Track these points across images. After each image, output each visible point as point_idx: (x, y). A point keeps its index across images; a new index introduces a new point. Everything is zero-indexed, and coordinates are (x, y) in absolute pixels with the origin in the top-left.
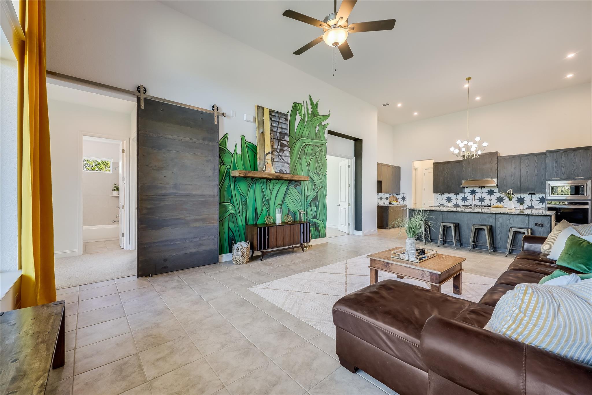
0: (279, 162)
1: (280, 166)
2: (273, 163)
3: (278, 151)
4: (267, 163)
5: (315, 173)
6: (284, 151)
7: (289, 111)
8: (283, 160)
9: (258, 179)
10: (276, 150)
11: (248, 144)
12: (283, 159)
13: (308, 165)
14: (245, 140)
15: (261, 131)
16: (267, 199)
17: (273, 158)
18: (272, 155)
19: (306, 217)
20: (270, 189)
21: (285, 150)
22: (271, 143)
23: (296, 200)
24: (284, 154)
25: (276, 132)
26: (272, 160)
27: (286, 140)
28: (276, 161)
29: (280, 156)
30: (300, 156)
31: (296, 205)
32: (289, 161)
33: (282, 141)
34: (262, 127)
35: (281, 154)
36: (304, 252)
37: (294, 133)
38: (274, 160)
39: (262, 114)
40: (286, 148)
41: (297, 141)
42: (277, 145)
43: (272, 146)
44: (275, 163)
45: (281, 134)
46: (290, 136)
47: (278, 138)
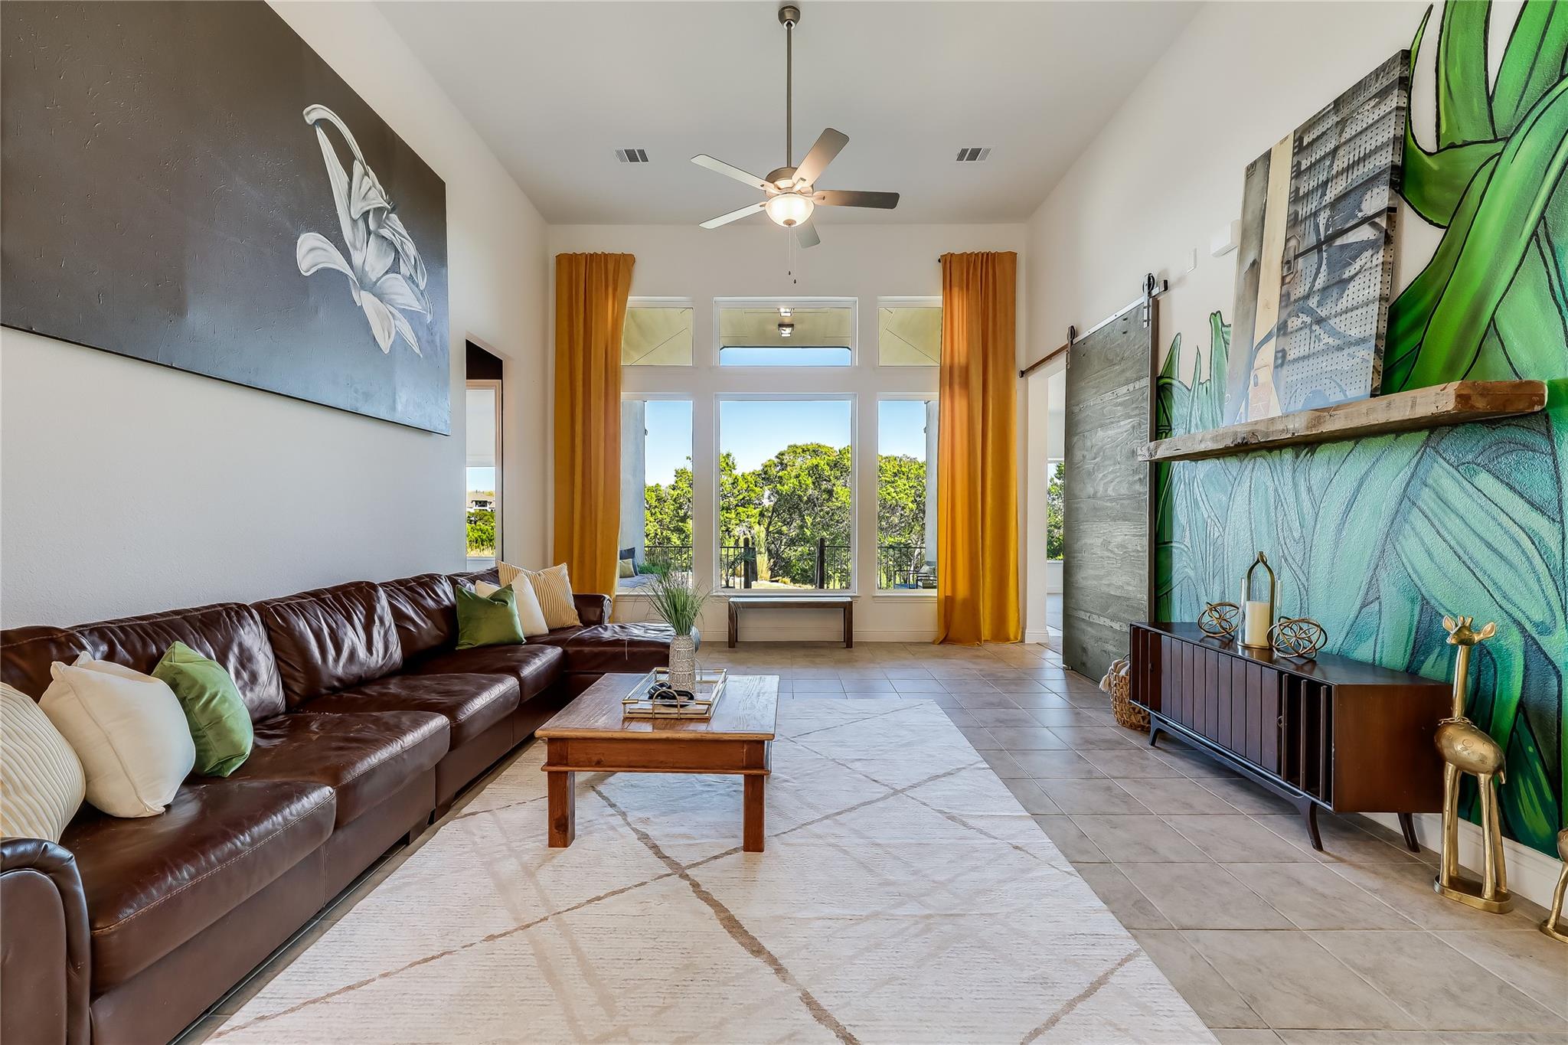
0: (1308, 357)
1: (1316, 375)
2: (1284, 373)
3: (1313, 302)
4: (1256, 384)
6: (1345, 284)
8: (1331, 340)
10: (1301, 306)
12: (1333, 333)
14: (1222, 325)
15: (1251, 258)
17: (1284, 351)
18: (1281, 338)
21: (1352, 278)
22: (1283, 283)
23: (1495, 550)
24: (1344, 300)
25: (1315, 214)
26: (1280, 361)
27: (1370, 213)
28: (1296, 356)
29: (1320, 321)
30: (1541, 231)
31: (1499, 588)
32: (1368, 326)
33: (1345, 236)
34: (1255, 243)
35: (1323, 313)
36: (1319, 846)
37: (1478, 105)
38: (1289, 358)
39: (1262, 184)
40: (1364, 261)
41: (1507, 140)
42: (1312, 273)
43: (1288, 294)
44: (1291, 367)
45: (1340, 206)
46: (1446, 146)
47: (1318, 240)
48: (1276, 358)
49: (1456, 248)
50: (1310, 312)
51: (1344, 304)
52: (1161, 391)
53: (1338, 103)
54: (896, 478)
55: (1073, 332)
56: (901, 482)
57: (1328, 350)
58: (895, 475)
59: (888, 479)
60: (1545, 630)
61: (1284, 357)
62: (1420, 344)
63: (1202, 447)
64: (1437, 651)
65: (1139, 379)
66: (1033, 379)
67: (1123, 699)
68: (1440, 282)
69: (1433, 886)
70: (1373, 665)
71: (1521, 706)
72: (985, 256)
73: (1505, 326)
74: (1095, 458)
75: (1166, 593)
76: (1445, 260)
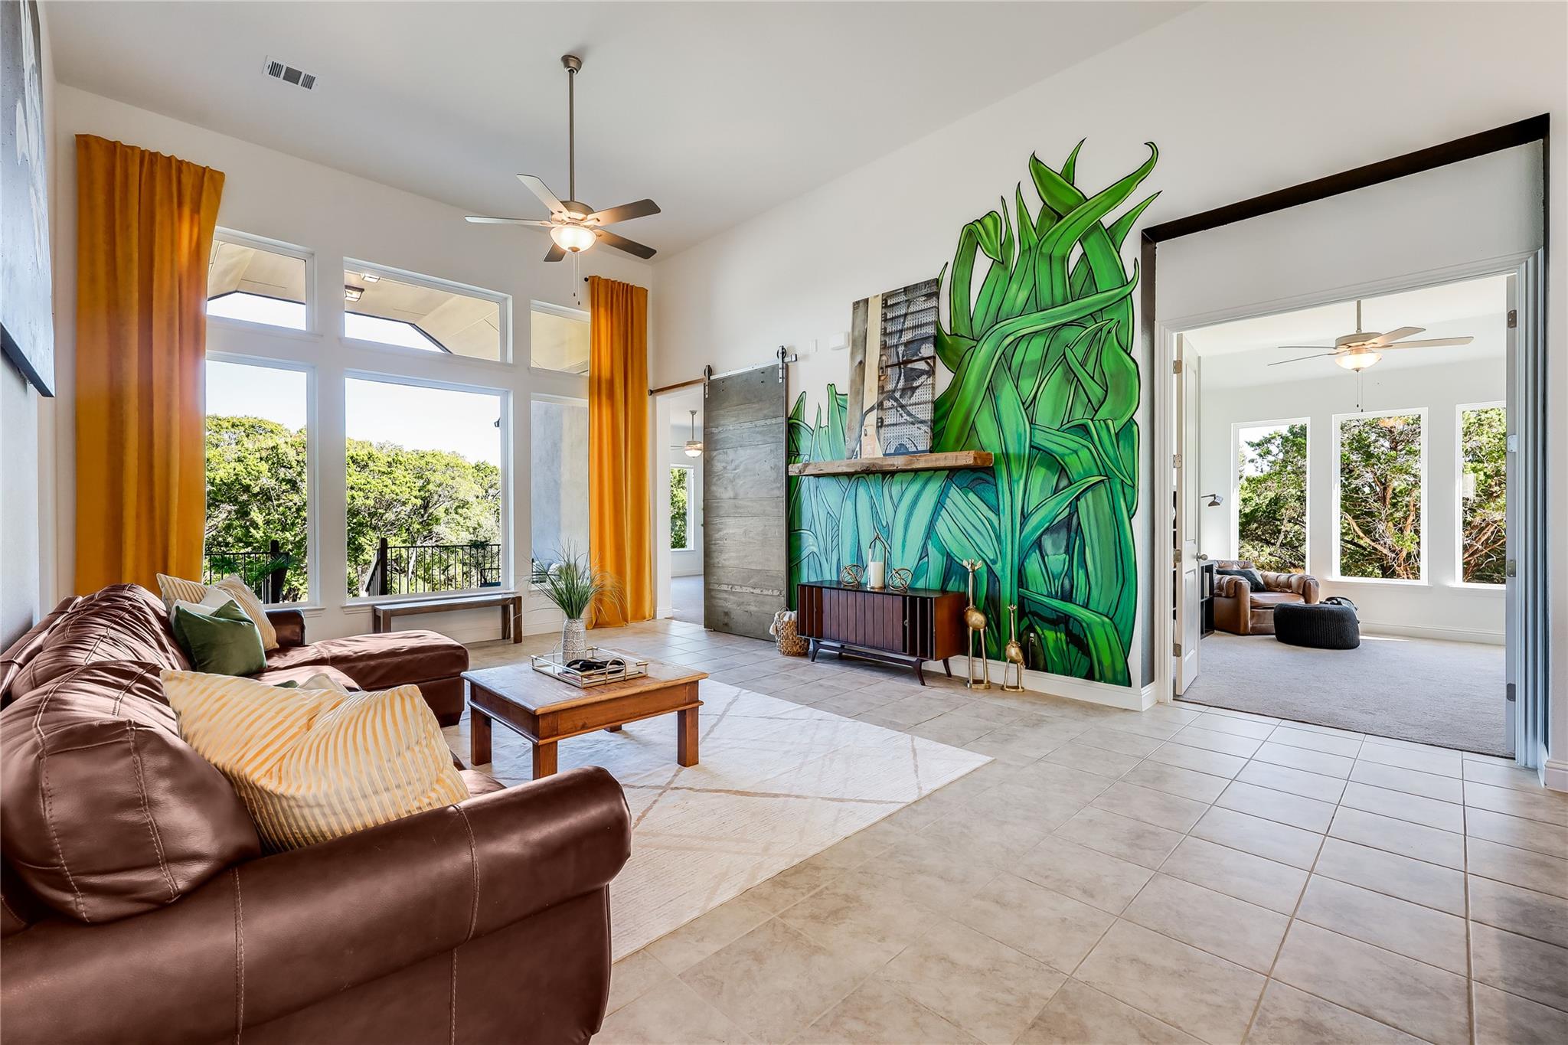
0: (896, 425)
1: (900, 434)
2: (882, 431)
3: (897, 395)
4: (866, 435)
5: (1064, 427)
6: (914, 389)
7: (947, 263)
8: (908, 418)
9: (861, 475)
10: (890, 395)
11: (840, 399)
12: (909, 414)
13: (1029, 406)
14: (836, 393)
15: (859, 358)
16: (885, 524)
17: (881, 418)
18: (880, 411)
19: (1019, 586)
20: (891, 498)
21: (917, 387)
22: (879, 380)
23: (976, 528)
24: (914, 398)
25: (896, 346)
26: (880, 424)
27: (925, 356)
28: (889, 423)
29: (902, 407)
30: (990, 387)
31: (977, 545)
32: (927, 415)
33: (913, 364)
34: (861, 351)
35: (904, 402)
36: (923, 684)
37: (967, 320)
38: (885, 423)
39: (863, 317)
40: (923, 380)
41: (978, 341)
42: (895, 381)
43: (883, 387)
44: (887, 428)
45: (910, 346)
46: (954, 334)
47: (899, 361)
48: (877, 422)
49: (959, 384)
50: (896, 400)
51: (913, 400)
52: (792, 429)
53: (906, 290)
54: (393, 469)
55: (710, 371)
56: (399, 472)
57: (906, 423)
58: (390, 465)
59: (381, 469)
60: (994, 562)
61: (882, 422)
62: (944, 427)
63: (840, 470)
64: (954, 578)
65: (776, 417)
66: (660, 398)
67: (788, 636)
68: (953, 398)
69: (967, 686)
70: (926, 589)
71: (987, 598)
72: (625, 287)
73: (978, 426)
74: (735, 470)
75: (797, 564)
76: (956, 386)
